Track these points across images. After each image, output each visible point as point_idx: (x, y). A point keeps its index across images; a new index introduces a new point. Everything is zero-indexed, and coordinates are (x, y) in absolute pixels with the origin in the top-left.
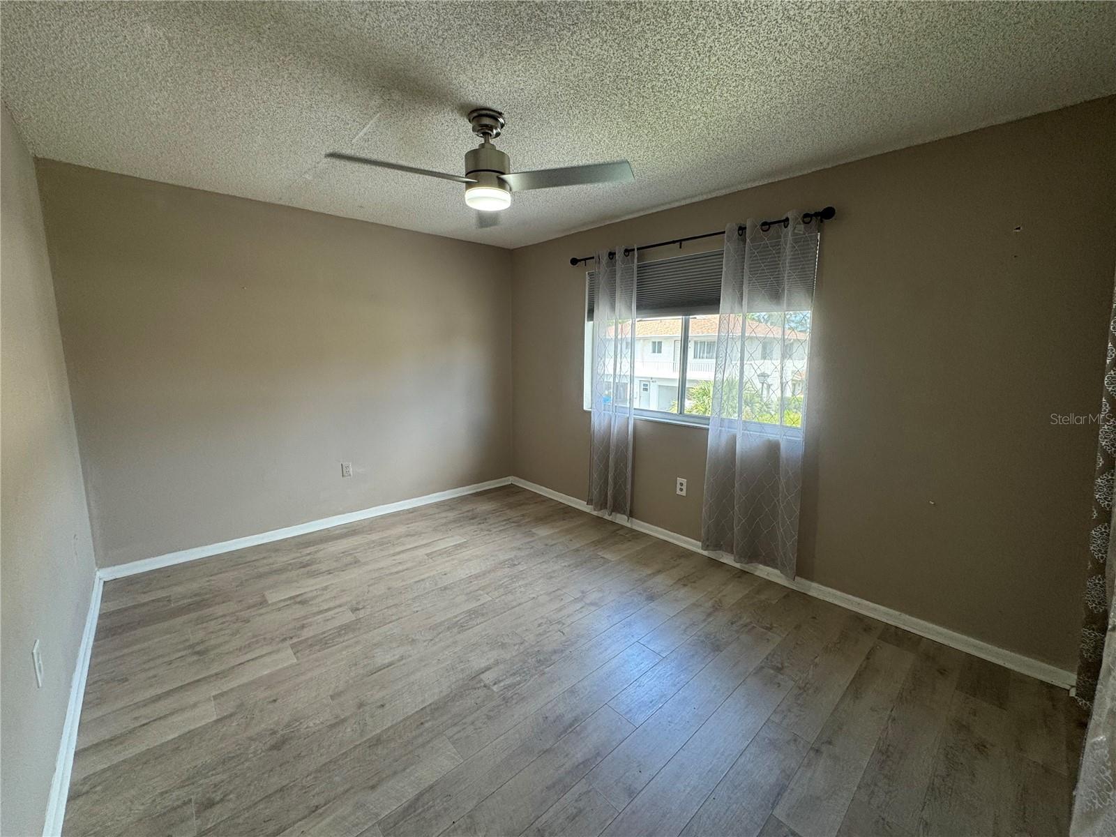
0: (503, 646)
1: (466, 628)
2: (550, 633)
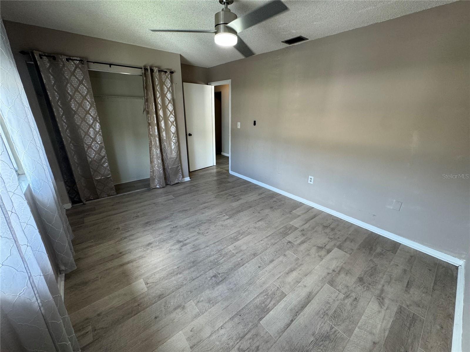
0: (222, 226)
1: (237, 233)
2: (204, 229)
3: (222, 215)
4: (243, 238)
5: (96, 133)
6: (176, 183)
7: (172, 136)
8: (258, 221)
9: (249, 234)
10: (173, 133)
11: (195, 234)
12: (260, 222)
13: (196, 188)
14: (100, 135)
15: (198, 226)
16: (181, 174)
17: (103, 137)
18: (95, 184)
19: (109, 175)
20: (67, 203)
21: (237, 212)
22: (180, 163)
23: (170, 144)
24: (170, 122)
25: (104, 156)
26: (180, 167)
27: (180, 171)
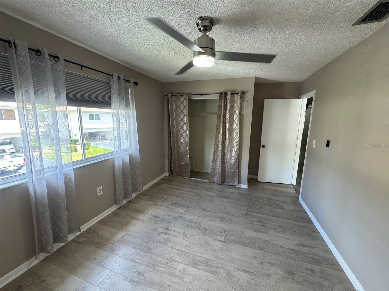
0: (206, 243)
1: (206, 260)
3: (221, 234)
4: (203, 270)
5: (186, 136)
6: (231, 185)
7: (234, 145)
8: (244, 271)
9: (214, 273)
10: (236, 143)
11: (182, 231)
12: (244, 274)
13: (242, 197)
14: (188, 137)
15: (193, 227)
16: (237, 179)
17: (189, 139)
18: (181, 166)
19: (188, 163)
20: (167, 173)
21: (239, 242)
22: (238, 169)
23: (231, 150)
24: (235, 133)
25: (188, 151)
26: (237, 173)
27: (237, 176)
